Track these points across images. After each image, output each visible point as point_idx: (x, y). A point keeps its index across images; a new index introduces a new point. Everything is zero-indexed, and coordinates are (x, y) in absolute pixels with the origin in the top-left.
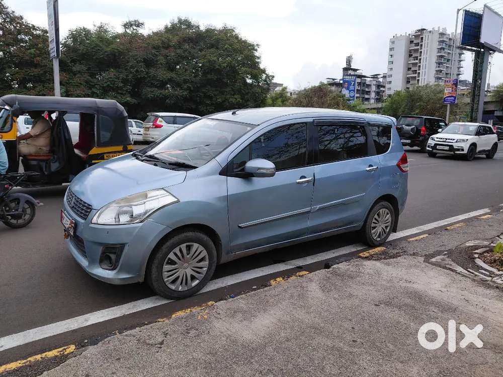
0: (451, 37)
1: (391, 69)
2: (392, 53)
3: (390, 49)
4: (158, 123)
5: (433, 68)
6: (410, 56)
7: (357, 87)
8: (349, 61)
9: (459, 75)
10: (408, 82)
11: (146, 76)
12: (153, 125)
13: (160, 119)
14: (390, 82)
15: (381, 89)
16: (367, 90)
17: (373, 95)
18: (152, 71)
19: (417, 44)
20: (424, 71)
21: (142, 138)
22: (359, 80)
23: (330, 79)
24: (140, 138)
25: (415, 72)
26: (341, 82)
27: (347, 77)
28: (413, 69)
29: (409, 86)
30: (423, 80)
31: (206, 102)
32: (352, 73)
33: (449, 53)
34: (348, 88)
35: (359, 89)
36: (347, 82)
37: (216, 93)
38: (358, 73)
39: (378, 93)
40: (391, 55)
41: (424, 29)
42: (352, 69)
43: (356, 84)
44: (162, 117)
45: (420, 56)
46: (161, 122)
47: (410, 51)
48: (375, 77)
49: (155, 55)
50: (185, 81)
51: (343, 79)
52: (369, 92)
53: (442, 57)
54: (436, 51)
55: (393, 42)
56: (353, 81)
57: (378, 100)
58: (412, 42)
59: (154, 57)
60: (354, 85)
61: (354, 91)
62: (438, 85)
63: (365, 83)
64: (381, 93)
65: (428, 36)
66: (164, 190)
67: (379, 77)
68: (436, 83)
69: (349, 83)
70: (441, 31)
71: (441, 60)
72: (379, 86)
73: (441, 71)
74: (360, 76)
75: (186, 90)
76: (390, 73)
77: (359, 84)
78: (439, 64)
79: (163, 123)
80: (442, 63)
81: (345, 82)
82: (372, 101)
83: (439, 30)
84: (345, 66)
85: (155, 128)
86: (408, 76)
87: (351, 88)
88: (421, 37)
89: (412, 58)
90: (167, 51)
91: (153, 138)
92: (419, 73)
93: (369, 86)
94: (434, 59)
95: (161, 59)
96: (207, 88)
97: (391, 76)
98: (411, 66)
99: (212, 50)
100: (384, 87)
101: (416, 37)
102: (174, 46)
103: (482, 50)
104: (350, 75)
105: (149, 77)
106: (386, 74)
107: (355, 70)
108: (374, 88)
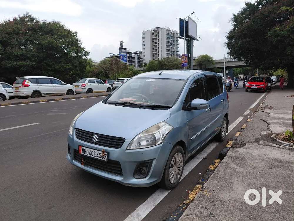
0: (172, 32)
1: (144, 49)
2: (144, 40)
3: (143, 37)
4: (26, 83)
5: (165, 48)
6: (153, 41)
7: (127, 59)
8: (121, 44)
9: (177, 52)
10: (153, 56)
11: (4, 53)
12: (23, 85)
13: (27, 81)
14: (145, 56)
15: (141, 60)
16: (133, 60)
17: (136, 63)
18: (8, 49)
19: (156, 35)
20: (161, 50)
21: (13, 94)
22: (128, 55)
23: (111, 54)
24: (12, 95)
25: (156, 50)
26: (119, 56)
27: (121, 53)
28: (155, 49)
29: (154, 58)
30: (161, 54)
31: (48, 69)
32: (124, 51)
33: (172, 40)
34: (123, 59)
35: (129, 60)
36: (122, 55)
37: (54, 62)
38: (127, 50)
39: (139, 62)
40: (144, 41)
41: (159, 28)
42: (124, 49)
43: (127, 57)
44: (28, 79)
45: (158, 42)
46: (28, 82)
47: (153, 39)
48: (136, 53)
49: (9, 39)
50: (33, 56)
51: (119, 54)
52: (134, 61)
53: (169, 42)
54: (166, 39)
55: (144, 34)
56: (125, 55)
57: (140, 66)
58: (153, 34)
59: (8, 39)
60: (126, 57)
61: (126, 61)
62: (168, 57)
63: (132, 56)
64: (140, 62)
65: (161, 31)
66: (165, 122)
67: (138, 53)
68: (167, 56)
69: (123, 56)
70: (167, 28)
71: (169, 44)
72: (139, 58)
73: (169, 50)
74: (129, 53)
75: (34, 61)
76: (144, 51)
77: (129, 57)
78: (168, 46)
79: (30, 84)
80: (169, 46)
81: (121, 56)
82: (137, 66)
83: (166, 28)
84: (120, 47)
85: (24, 87)
86: (153, 52)
87: (125, 59)
88: (157, 31)
89: (154, 43)
90: (17, 36)
91: (23, 94)
92: (158, 51)
93: (134, 58)
94: (165, 43)
95: (14, 41)
96: (47, 60)
97: (144, 53)
98: (154, 47)
99: (49, 35)
100: (141, 58)
101: (155, 31)
102: (23, 33)
103: (190, 39)
104: (123, 52)
105: (6, 53)
106: (142, 51)
107: (126, 49)
108: (136, 59)
